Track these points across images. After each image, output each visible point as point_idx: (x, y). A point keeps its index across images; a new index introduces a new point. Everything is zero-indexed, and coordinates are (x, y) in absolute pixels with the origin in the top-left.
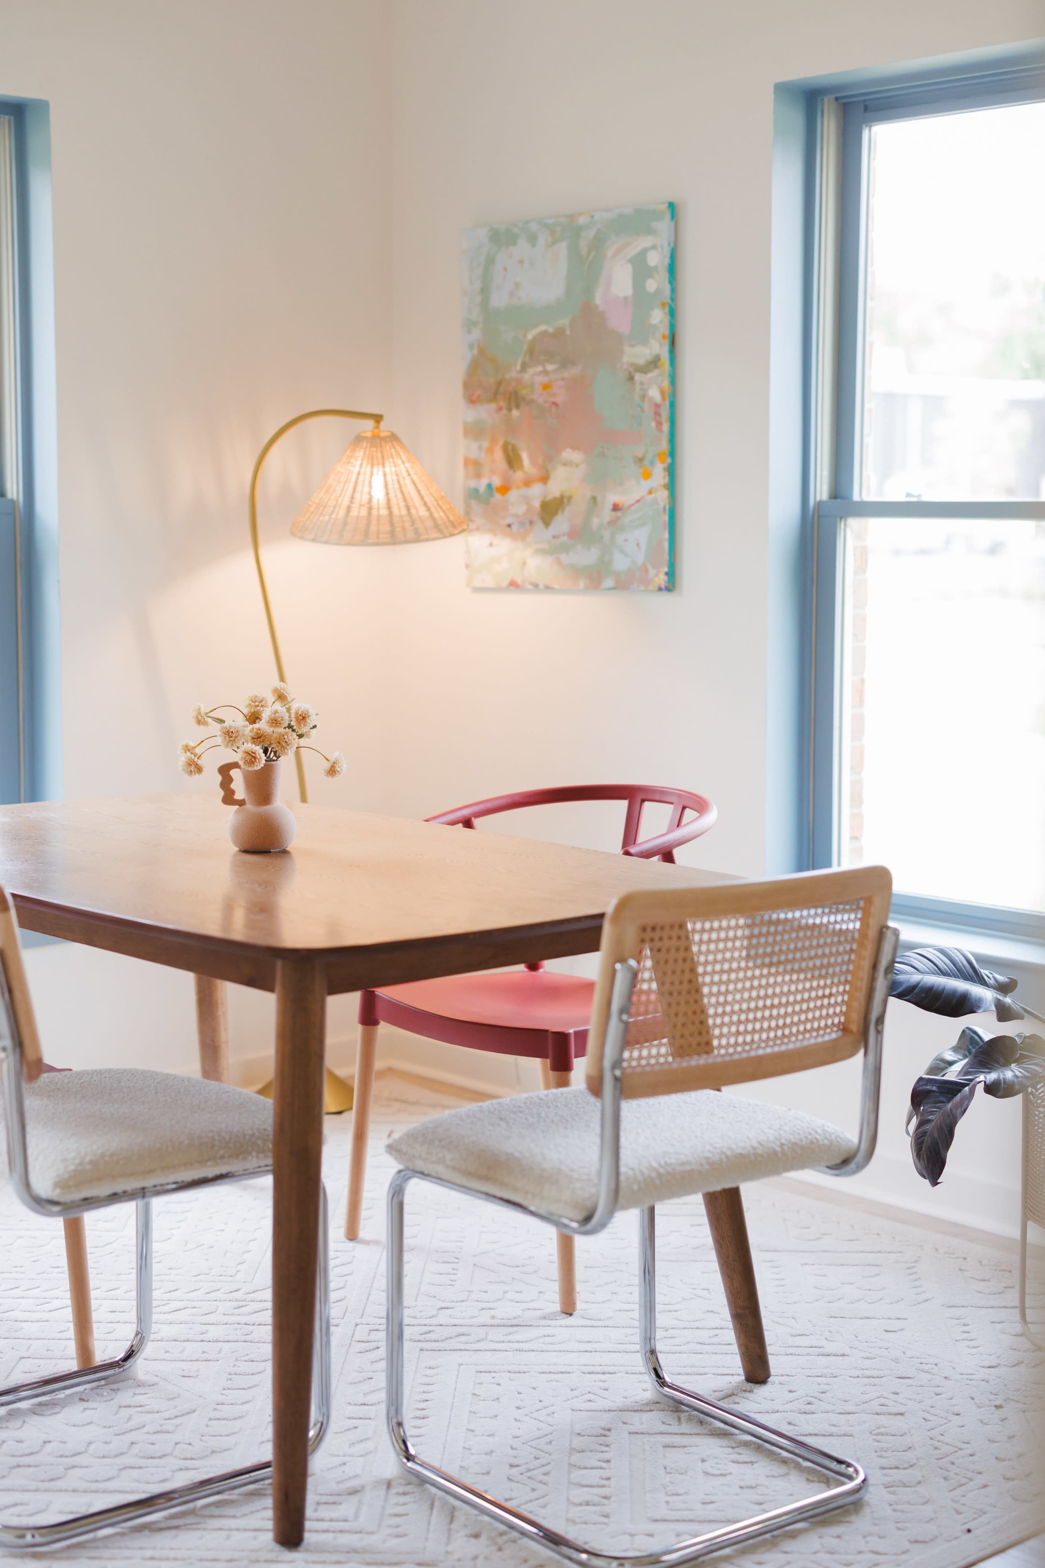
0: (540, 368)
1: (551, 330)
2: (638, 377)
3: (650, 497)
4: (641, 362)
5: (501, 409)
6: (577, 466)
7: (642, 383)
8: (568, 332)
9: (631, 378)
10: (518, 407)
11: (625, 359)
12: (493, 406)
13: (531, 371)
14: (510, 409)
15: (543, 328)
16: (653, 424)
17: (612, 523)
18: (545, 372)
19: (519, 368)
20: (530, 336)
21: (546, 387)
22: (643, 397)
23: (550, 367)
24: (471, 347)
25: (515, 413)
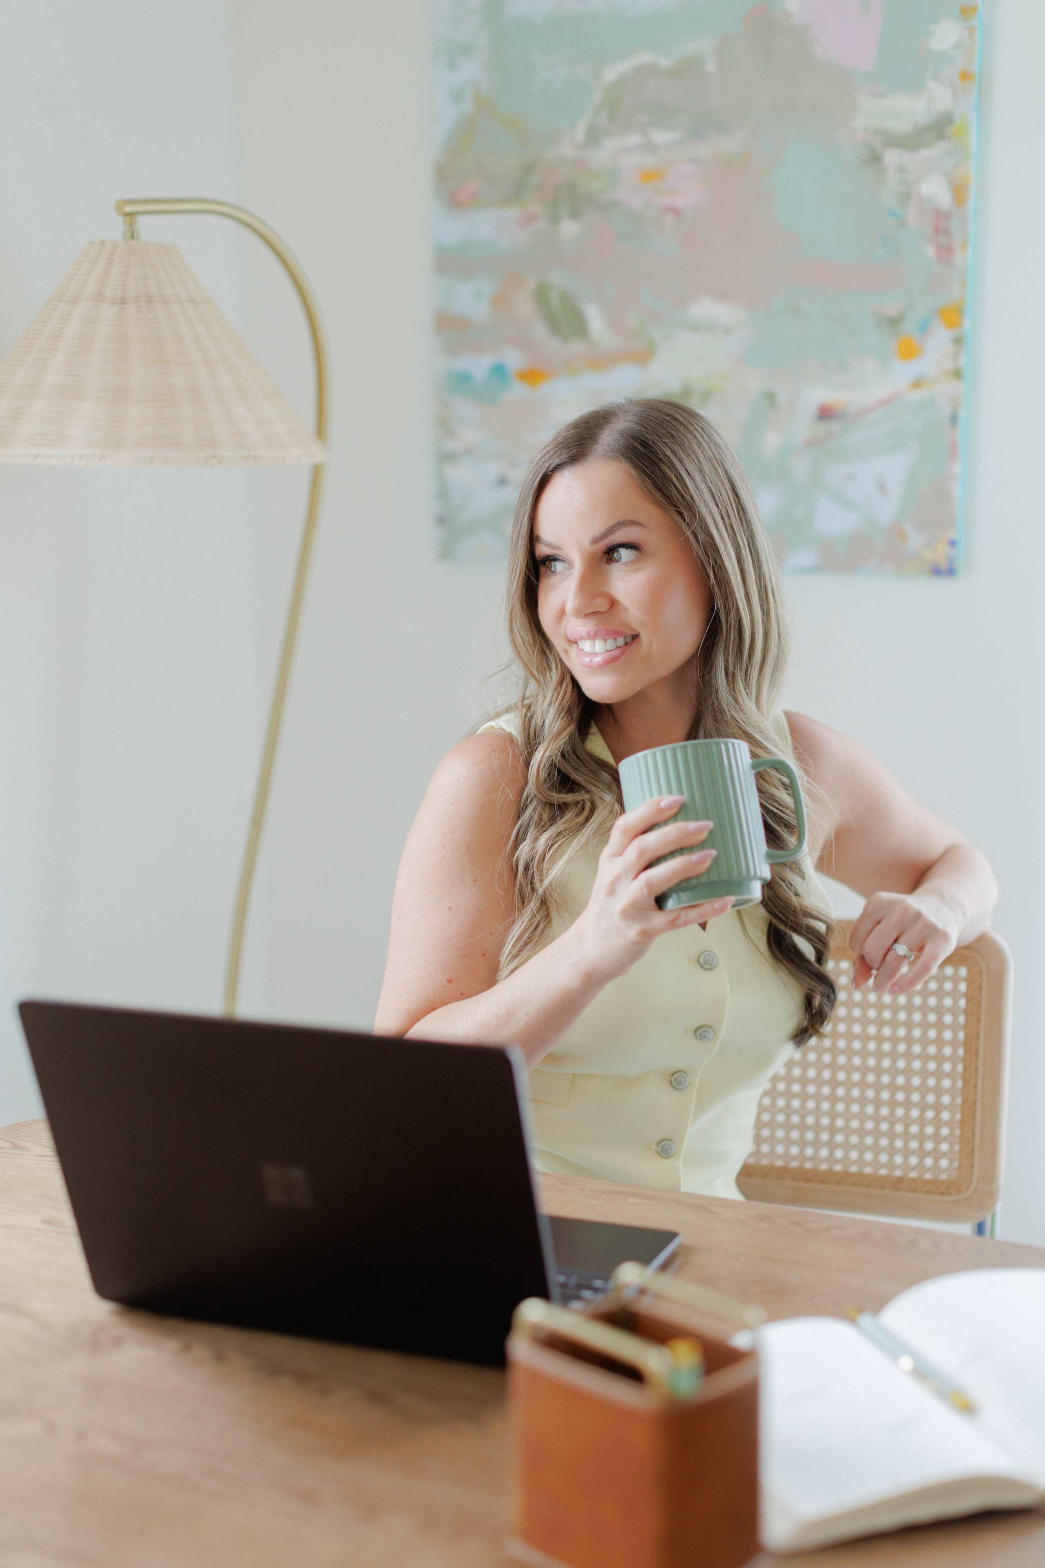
0: (634, 139)
1: (665, 62)
2: (892, 157)
3: (915, 396)
4: (904, 126)
5: (530, 219)
6: (727, 331)
7: (902, 170)
8: (710, 67)
9: (874, 159)
10: (575, 214)
11: (860, 122)
12: (512, 214)
13: (610, 145)
14: (554, 219)
15: (644, 58)
16: (930, 251)
17: (812, 444)
18: (651, 147)
19: (579, 135)
20: (610, 75)
21: (649, 176)
22: (905, 197)
23: (660, 137)
24: (456, 96)
25: (569, 228)
